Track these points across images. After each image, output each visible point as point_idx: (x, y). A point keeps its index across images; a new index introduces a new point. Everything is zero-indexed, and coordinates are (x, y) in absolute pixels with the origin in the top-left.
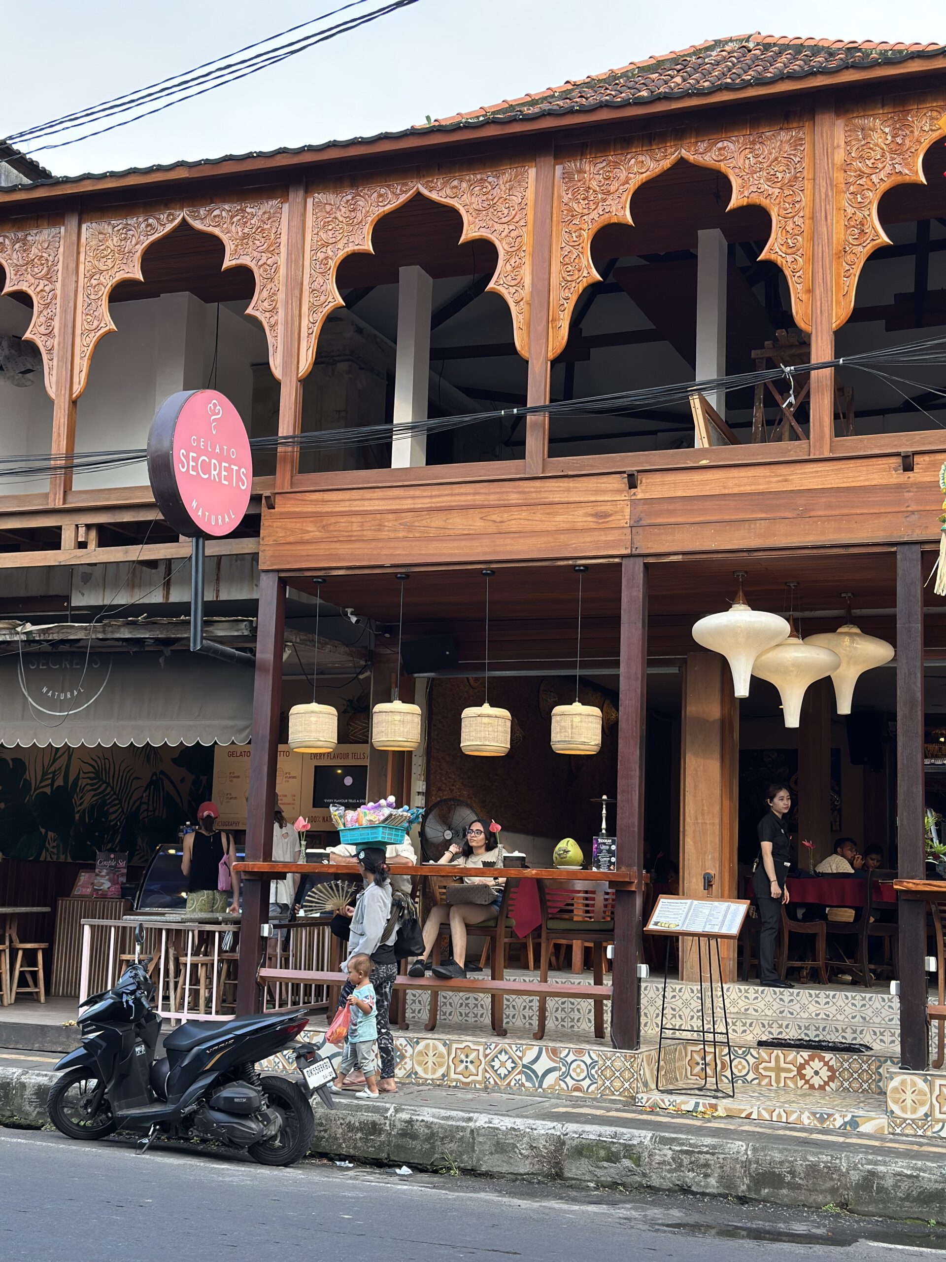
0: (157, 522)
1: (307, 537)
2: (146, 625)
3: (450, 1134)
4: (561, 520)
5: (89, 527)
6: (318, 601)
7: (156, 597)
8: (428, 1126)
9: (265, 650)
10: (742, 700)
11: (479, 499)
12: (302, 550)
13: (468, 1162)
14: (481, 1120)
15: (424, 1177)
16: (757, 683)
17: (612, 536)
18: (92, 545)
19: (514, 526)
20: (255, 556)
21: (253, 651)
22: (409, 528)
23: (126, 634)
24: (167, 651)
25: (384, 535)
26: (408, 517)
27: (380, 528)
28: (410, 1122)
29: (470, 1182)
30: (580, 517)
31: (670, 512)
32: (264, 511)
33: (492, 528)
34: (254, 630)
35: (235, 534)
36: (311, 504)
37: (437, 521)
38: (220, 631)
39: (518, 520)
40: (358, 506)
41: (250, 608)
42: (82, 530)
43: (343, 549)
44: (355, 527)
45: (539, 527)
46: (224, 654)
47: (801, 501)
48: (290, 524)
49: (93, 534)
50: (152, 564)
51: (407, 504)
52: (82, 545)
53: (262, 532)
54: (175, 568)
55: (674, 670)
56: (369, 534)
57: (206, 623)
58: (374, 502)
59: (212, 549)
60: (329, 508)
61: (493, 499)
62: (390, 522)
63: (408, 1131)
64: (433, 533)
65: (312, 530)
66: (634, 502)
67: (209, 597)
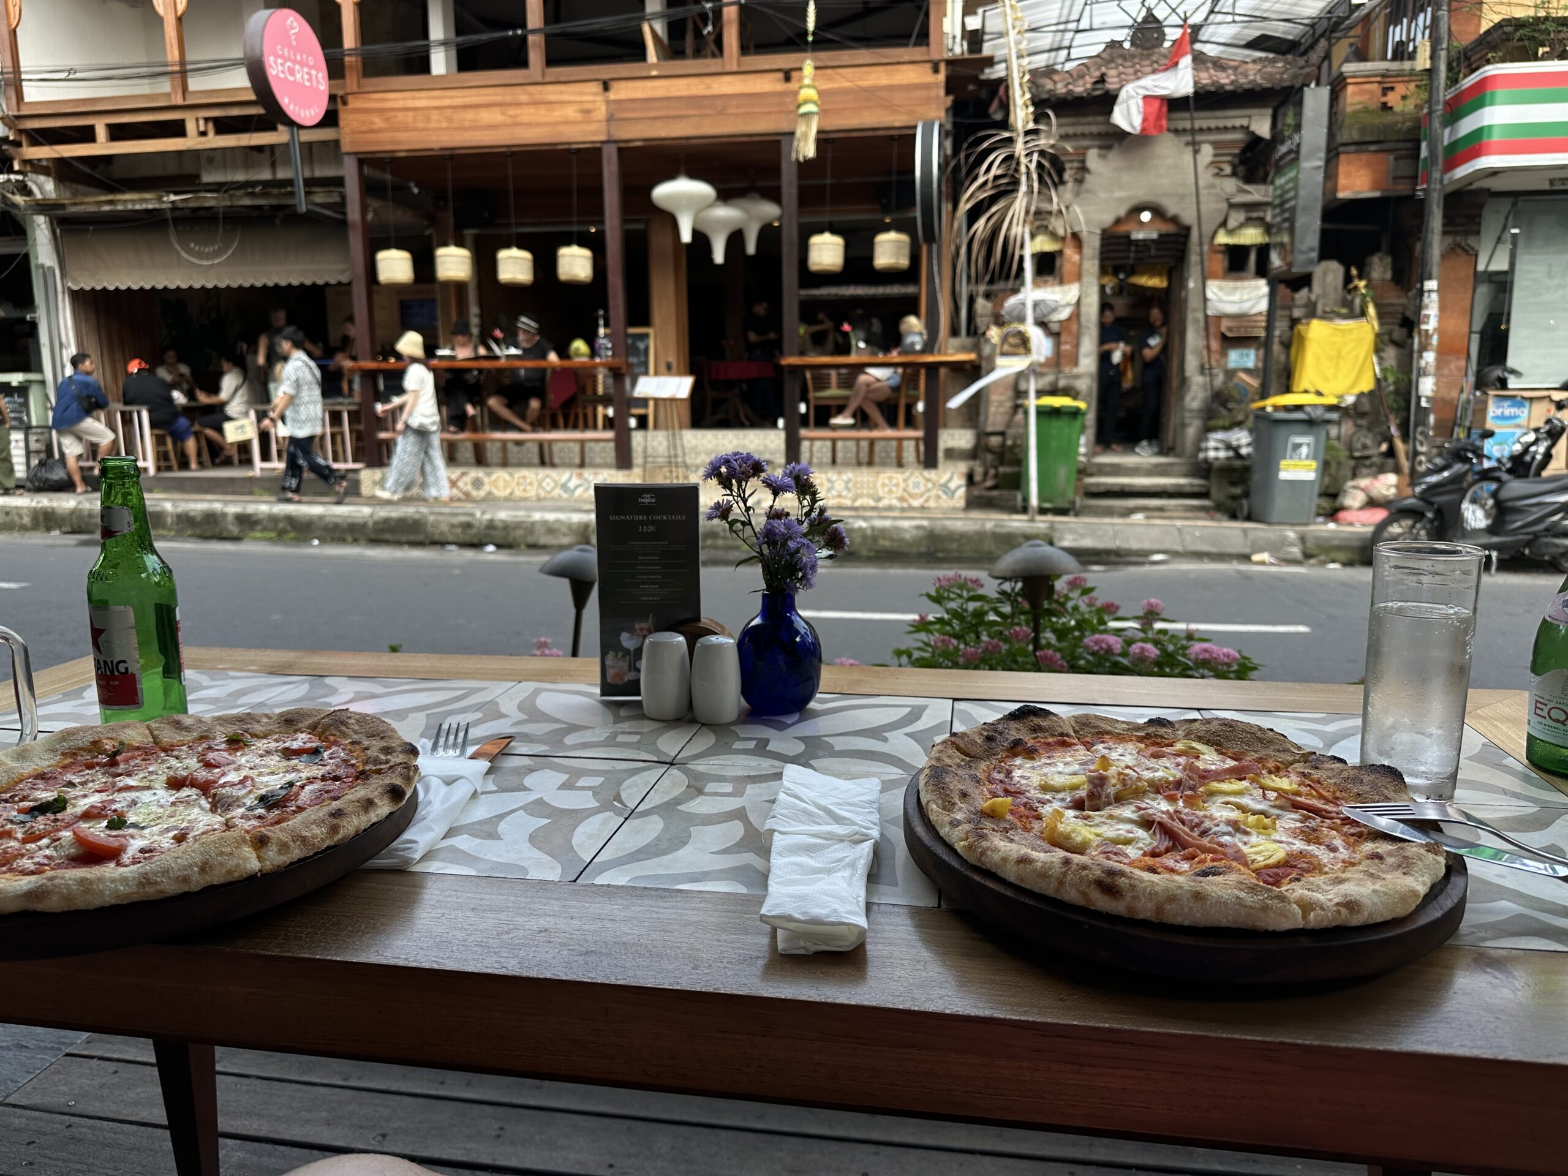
0: (259, 116)
1: (375, 127)
2: (263, 195)
3: (518, 525)
4: (558, 114)
5: (207, 120)
6: (388, 177)
7: (266, 175)
8: (504, 522)
9: (353, 213)
10: (687, 245)
11: (498, 99)
12: (370, 136)
13: (530, 540)
14: (537, 516)
15: (505, 551)
16: (696, 233)
17: (594, 127)
18: (211, 133)
19: (525, 119)
20: (337, 143)
21: (344, 213)
22: (450, 120)
23: (247, 202)
24: (281, 214)
25: (433, 125)
26: (448, 112)
27: (428, 120)
28: (491, 521)
29: (534, 551)
30: (571, 112)
31: (634, 110)
32: (340, 107)
33: (509, 120)
34: (343, 197)
35: (320, 125)
36: (376, 101)
37: (469, 115)
38: (319, 199)
39: (527, 114)
40: (410, 104)
41: (339, 182)
42: (201, 122)
43: (403, 136)
44: (410, 119)
45: (542, 120)
46: (323, 216)
47: (719, 102)
48: (360, 117)
49: (211, 126)
50: (259, 149)
51: (446, 102)
52: (203, 134)
53: (342, 123)
54: (278, 152)
55: (641, 226)
56: (421, 125)
57: (307, 193)
58: (422, 100)
59: (305, 136)
60: (389, 105)
61: (508, 99)
62: (435, 115)
63: (491, 525)
64: (467, 124)
65: (378, 122)
66: (608, 102)
67: (307, 174)
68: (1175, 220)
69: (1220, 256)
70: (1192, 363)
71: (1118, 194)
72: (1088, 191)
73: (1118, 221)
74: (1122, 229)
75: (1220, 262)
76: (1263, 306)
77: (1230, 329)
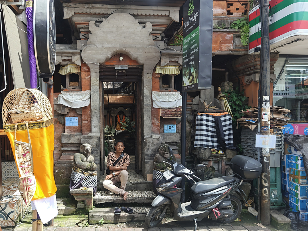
68: (135, 61)
69: (158, 80)
70: (147, 132)
71: (106, 46)
72: (91, 43)
73: (107, 60)
74: (110, 64)
75: (158, 82)
76: (180, 104)
77: (164, 115)
